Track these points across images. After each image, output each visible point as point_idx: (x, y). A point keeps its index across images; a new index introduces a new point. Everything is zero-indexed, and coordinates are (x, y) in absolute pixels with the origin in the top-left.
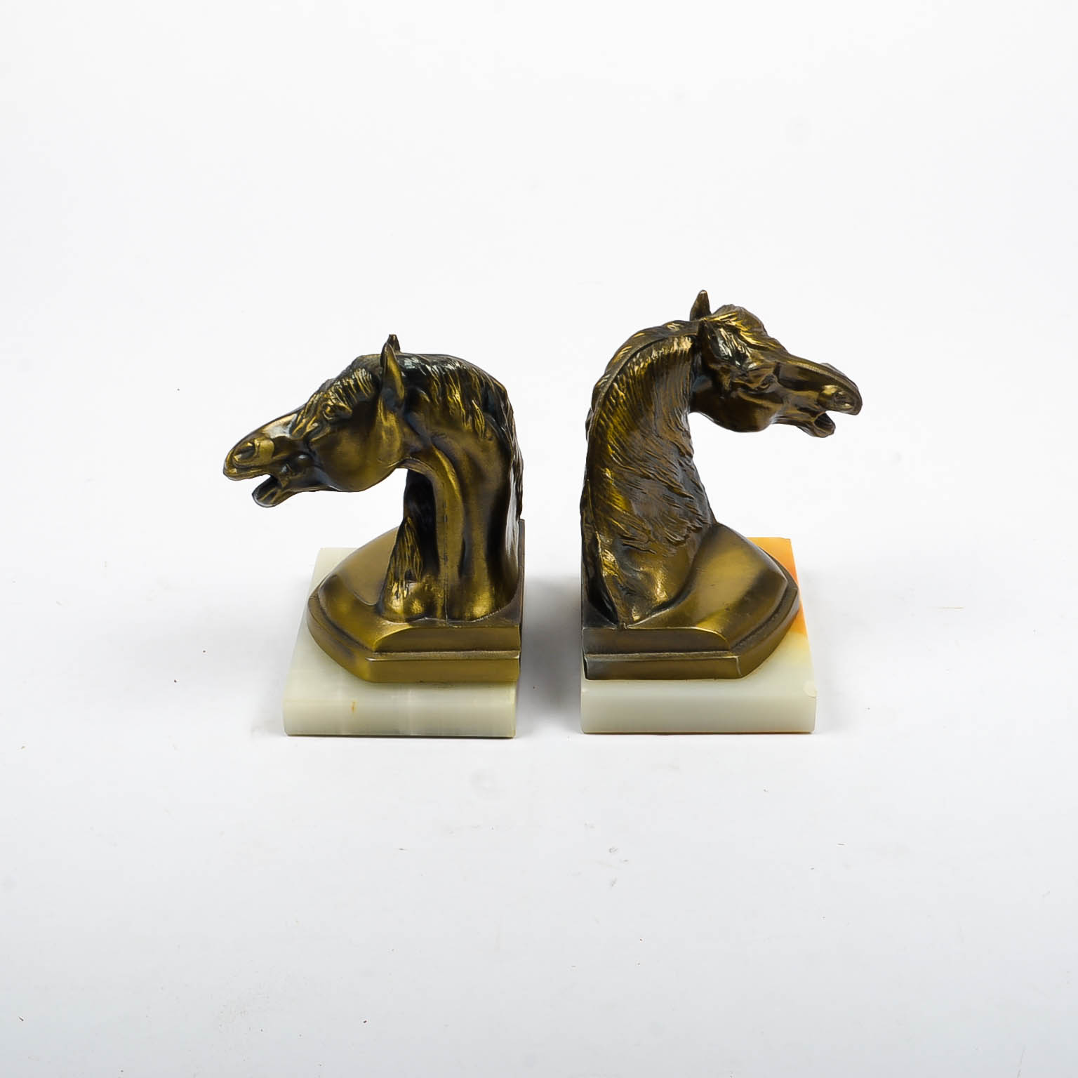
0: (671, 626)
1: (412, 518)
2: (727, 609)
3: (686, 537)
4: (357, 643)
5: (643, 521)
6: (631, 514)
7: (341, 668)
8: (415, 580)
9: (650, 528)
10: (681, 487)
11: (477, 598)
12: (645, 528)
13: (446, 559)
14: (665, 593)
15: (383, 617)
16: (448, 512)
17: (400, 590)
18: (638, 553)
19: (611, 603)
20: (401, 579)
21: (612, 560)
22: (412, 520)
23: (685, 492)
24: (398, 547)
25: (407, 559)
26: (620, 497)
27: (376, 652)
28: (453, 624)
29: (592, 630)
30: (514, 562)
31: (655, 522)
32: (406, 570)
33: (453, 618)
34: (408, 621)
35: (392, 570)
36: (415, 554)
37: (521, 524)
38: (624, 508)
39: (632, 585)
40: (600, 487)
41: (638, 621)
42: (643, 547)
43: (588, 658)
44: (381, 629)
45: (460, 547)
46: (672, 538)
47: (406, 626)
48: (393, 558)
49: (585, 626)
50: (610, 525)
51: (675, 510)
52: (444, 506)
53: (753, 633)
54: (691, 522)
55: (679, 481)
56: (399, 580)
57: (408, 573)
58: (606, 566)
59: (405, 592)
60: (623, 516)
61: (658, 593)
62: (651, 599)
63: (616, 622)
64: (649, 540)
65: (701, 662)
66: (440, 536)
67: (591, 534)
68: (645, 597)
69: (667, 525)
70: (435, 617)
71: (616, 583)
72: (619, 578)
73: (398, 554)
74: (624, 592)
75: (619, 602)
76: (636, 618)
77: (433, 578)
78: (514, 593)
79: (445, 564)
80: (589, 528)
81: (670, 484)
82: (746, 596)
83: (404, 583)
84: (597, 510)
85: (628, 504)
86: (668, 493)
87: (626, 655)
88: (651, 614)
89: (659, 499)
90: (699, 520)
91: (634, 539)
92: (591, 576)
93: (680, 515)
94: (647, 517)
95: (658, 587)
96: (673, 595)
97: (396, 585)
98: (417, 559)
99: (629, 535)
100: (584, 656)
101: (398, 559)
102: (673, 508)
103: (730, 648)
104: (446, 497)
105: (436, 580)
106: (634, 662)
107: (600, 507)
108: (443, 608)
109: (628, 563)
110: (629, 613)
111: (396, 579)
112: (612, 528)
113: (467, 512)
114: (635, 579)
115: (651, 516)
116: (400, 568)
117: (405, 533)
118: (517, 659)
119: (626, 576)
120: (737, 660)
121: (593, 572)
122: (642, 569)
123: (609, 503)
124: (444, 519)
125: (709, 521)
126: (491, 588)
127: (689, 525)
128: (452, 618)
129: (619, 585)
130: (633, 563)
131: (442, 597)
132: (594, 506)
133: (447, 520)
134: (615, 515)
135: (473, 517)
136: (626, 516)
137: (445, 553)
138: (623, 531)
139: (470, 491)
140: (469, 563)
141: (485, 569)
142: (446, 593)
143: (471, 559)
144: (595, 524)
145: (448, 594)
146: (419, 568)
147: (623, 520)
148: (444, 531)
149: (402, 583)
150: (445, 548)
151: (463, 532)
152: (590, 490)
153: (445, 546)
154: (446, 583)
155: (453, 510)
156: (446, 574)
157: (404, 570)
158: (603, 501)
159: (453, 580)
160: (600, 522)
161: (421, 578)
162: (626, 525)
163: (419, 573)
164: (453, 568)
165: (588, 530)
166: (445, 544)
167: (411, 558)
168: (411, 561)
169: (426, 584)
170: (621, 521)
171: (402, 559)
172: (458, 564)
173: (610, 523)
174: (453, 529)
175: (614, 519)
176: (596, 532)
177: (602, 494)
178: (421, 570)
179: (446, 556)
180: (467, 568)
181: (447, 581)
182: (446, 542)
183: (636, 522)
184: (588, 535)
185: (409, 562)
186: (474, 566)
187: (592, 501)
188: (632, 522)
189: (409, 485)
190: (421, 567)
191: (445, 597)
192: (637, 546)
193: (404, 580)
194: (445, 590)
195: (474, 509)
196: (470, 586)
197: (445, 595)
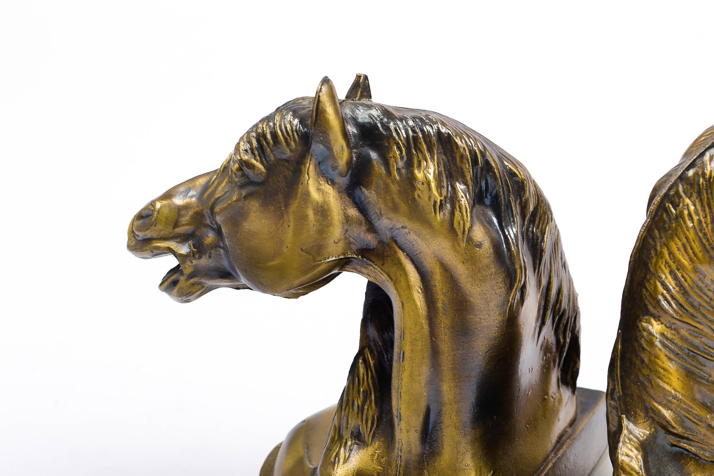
6: (684, 396)
8: (364, 443)
16: (406, 347)
17: (342, 451)
18: (697, 461)
20: (345, 438)
21: (639, 465)
22: (371, 353)
24: (346, 389)
25: (356, 408)
36: (368, 404)
40: (636, 345)
42: (707, 454)
48: (339, 404)
52: (401, 337)
56: (343, 438)
57: (355, 431)
59: (349, 457)
60: (670, 399)
67: (617, 418)
77: (386, 444)
83: (349, 443)
84: (627, 381)
91: (688, 439)
97: (338, 443)
98: (370, 410)
99: (679, 430)
105: (390, 447)
107: (633, 378)
111: (340, 437)
117: (359, 371)
123: (649, 372)
131: (393, 473)
132: (623, 374)
133: (403, 358)
134: (656, 395)
135: (443, 361)
136: (676, 398)
137: (398, 408)
138: (668, 422)
139: (442, 321)
140: (436, 430)
141: (458, 444)
142: (398, 469)
143: (440, 425)
144: (622, 402)
145: (401, 471)
146: (370, 424)
147: (669, 404)
148: (399, 374)
149: (346, 443)
150: (399, 401)
151: (428, 381)
152: (621, 348)
153: (399, 397)
154: (400, 454)
155: (413, 345)
156: (400, 441)
157: (351, 424)
158: (640, 368)
159: (410, 452)
160: (631, 401)
161: (371, 441)
162: (674, 413)
163: (370, 433)
164: (409, 433)
165: (612, 410)
166: (400, 395)
167: (362, 408)
168: (360, 413)
169: (376, 451)
170: (667, 406)
171: (349, 407)
172: (419, 428)
173: (647, 404)
174: (412, 374)
175: (655, 401)
176: (622, 416)
177: (639, 357)
178: (374, 429)
179: (399, 413)
180: (434, 437)
181: (401, 451)
182: (400, 393)
183: (695, 412)
184: (613, 419)
185: (358, 413)
186: (443, 435)
187: (621, 365)
188: (687, 411)
189: (370, 302)
190: (374, 425)
191: (396, 474)
192: (694, 451)
193: (350, 439)
194: (397, 465)
195: (447, 348)
196: (435, 466)
197: (397, 472)
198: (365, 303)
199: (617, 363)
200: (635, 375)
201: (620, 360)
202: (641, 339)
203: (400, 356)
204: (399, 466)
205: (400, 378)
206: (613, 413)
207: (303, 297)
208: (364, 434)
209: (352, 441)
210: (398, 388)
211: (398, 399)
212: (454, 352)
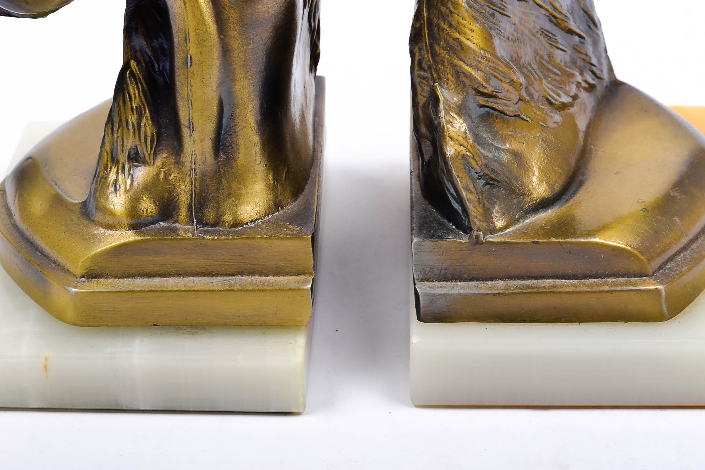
0: (557, 237)
1: (139, 63)
2: (645, 210)
3: (575, 97)
4: (55, 262)
5: (511, 68)
6: (492, 55)
7: (32, 302)
8: (144, 163)
9: (522, 80)
10: (569, 19)
11: (244, 191)
12: (515, 78)
13: (192, 127)
14: (545, 185)
15: (93, 221)
16: (193, 50)
17: (120, 178)
18: (502, 118)
19: (460, 201)
20: (122, 161)
21: (463, 129)
22: (138, 65)
23: (573, 25)
24: (116, 109)
25: (131, 127)
26: (476, 27)
27: (83, 277)
28: (206, 232)
29: (428, 243)
30: (305, 135)
31: (530, 71)
32: (129, 147)
33: (205, 225)
34: (135, 227)
35: (108, 147)
36: (144, 121)
37: (319, 83)
38: (482, 45)
39: (494, 171)
40: (443, 9)
41: (501, 229)
42: (511, 109)
43: (423, 288)
44: (91, 240)
45: (214, 109)
46: (553, 98)
47: (130, 236)
48: (109, 126)
49: (417, 236)
50: (458, 73)
51: (559, 56)
52: (186, 40)
53: (684, 248)
54: (582, 74)
55: (565, 7)
56: (118, 162)
57: (132, 152)
58: (452, 138)
59: (129, 182)
60: (480, 59)
61: (534, 184)
62: (524, 195)
63: (467, 230)
64: (520, 100)
65: (605, 295)
66: (181, 90)
67: (427, 88)
68: (514, 191)
69: (546, 77)
70: (177, 221)
71: (468, 167)
72: (473, 158)
73: (116, 119)
74: (482, 182)
75: (472, 197)
76: (499, 224)
77: (172, 159)
78: (306, 183)
79: (191, 136)
80: (424, 78)
81: (552, 11)
82: (672, 189)
83: (127, 167)
84: (437, 47)
85: (489, 38)
86: (548, 26)
87: (482, 284)
88: (523, 217)
89: (534, 36)
90: (593, 72)
91: (495, 97)
92: (427, 157)
93: (566, 63)
94: (516, 60)
95: (534, 175)
96: (557, 187)
97: (114, 170)
98: (148, 127)
99: (489, 90)
100: (415, 284)
101: (116, 129)
102: (556, 50)
103: (650, 274)
104: (191, 25)
105: (178, 163)
106: (494, 295)
107: (442, 43)
108: (189, 208)
109: (486, 135)
110: (487, 215)
111: (115, 161)
112: (462, 78)
113: (226, 51)
114: (498, 161)
115: (523, 61)
116: (119, 143)
117: (127, 86)
118: (307, 290)
119: (485, 157)
120: (663, 291)
121: (431, 149)
122: (508, 145)
123: (457, 35)
124: (188, 61)
125: (605, 75)
126: (268, 175)
127: (579, 78)
128: (202, 223)
129: (473, 172)
130: (495, 135)
131: (188, 188)
132: (432, 41)
133: (191, 63)
134: (466, 57)
135: (234, 59)
136: (485, 58)
137: (190, 118)
138: (479, 82)
139: (230, 16)
140: (230, 135)
141: (256, 145)
142: (193, 183)
143: (234, 128)
144: (433, 70)
145: (196, 185)
146: (150, 142)
147: (479, 65)
148: (187, 81)
149: (124, 167)
150: (190, 110)
151: (219, 83)
152: (427, 15)
153: (190, 106)
154: (193, 166)
155: (201, 46)
156: (193, 153)
157: (127, 146)
158: (448, 32)
159: (205, 162)
160: (443, 67)
161: (153, 159)
162: (484, 72)
163: (150, 152)
164: (204, 142)
165: (422, 80)
166: (190, 103)
167: (138, 126)
168: (137, 132)
169: (162, 170)
170: (477, 67)
171: (123, 128)
172: (212, 136)
173: (458, 69)
174: (203, 79)
175: (465, 63)
176: (435, 84)
177: (446, 21)
178: (154, 146)
179: (191, 123)
180: (227, 142)
181: (195, 163)
182: (191, 101)
183: (501, 69)
184: (423, 89)
185: (134, 133)
186: (238, 139)
187: (428, 33)
188: (494, 69)
189: (132, 8)
190: (154, 142)
191: (192, 189)
192: (500, 108)
193: (127, 163)
194: (191, 179)
195: (237, 45)
196: (232, 172)
197: (192, 186)
198: (126, 10)
199: (425, 31)
200: (444, 41)
201: (427, 27)
202: (447, 3)
203: (187, 61)
204: (193, 180)
205: (189, 85)
206: (422, 83)
207: (52, 14)
208: (144, 154)
209: (129, 164)
210: (188, 96)
211: (189, 107)
212: (244, 48)
